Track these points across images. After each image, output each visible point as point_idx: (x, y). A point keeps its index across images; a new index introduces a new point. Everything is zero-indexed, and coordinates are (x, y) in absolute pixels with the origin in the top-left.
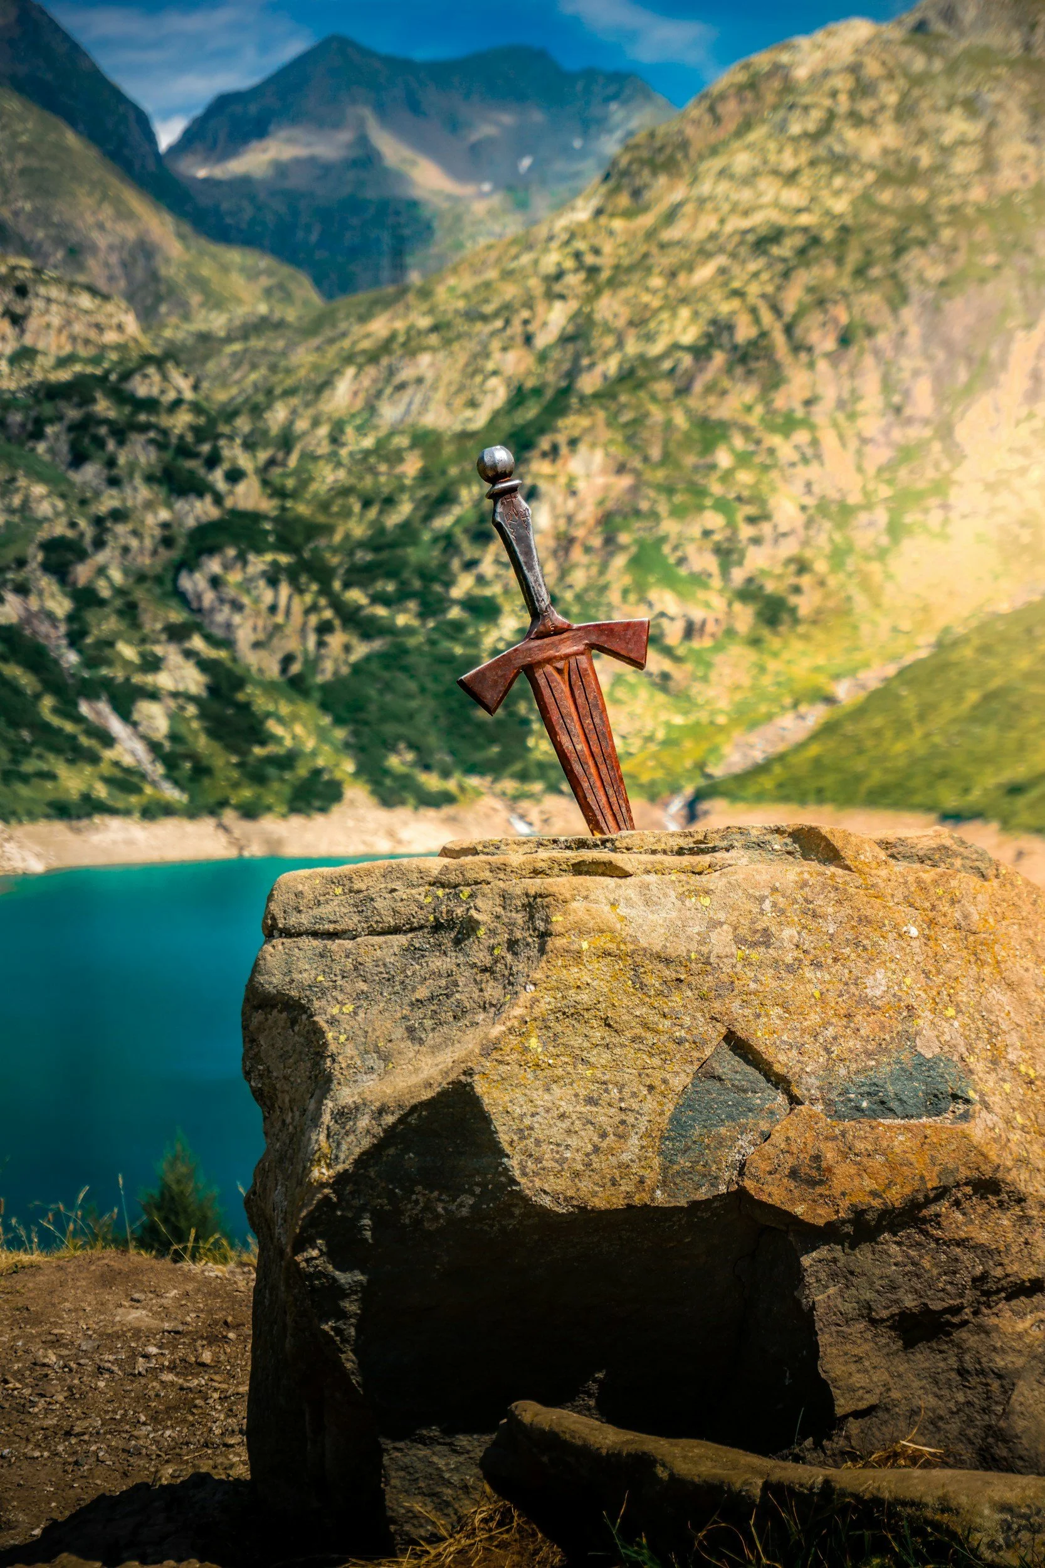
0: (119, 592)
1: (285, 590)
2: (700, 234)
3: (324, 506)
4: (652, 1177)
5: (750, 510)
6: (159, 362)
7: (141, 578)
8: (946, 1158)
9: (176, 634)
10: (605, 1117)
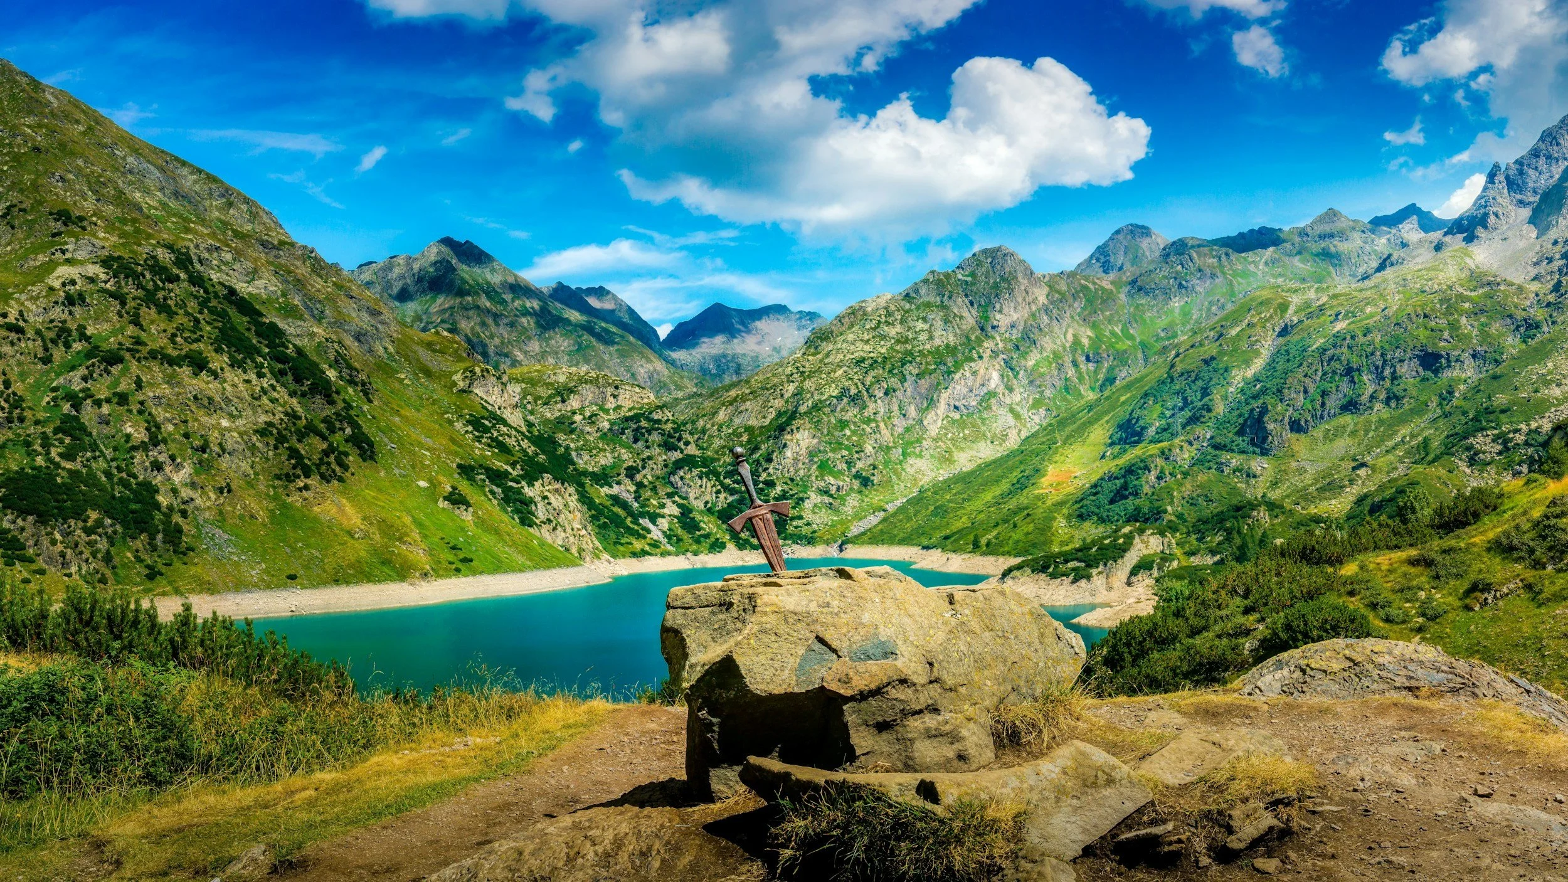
0: (651, 483)
1: (705, 480)
2: (837, 360)
3: (717, 452)
4: (793, 683)
5: (857, 449)
6: (660, 407)
7: (658, 478)
8: (889, 673)
9: (670, 495)
10: (777, 664)
